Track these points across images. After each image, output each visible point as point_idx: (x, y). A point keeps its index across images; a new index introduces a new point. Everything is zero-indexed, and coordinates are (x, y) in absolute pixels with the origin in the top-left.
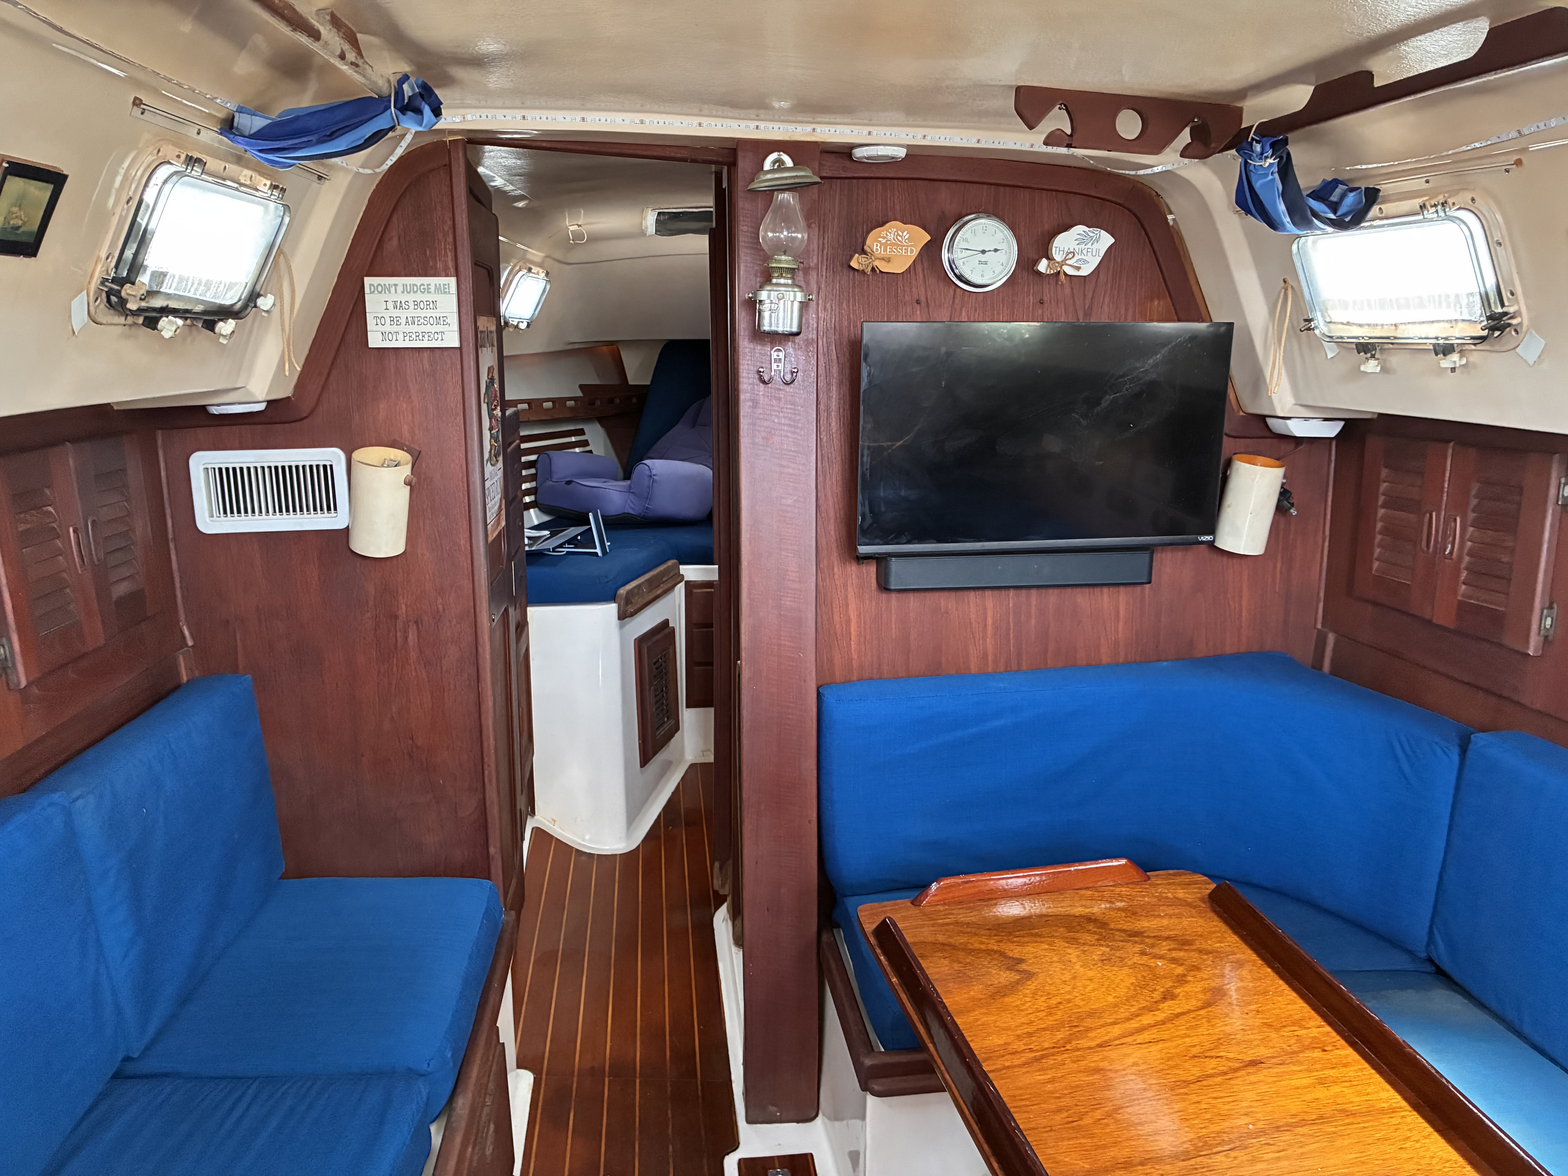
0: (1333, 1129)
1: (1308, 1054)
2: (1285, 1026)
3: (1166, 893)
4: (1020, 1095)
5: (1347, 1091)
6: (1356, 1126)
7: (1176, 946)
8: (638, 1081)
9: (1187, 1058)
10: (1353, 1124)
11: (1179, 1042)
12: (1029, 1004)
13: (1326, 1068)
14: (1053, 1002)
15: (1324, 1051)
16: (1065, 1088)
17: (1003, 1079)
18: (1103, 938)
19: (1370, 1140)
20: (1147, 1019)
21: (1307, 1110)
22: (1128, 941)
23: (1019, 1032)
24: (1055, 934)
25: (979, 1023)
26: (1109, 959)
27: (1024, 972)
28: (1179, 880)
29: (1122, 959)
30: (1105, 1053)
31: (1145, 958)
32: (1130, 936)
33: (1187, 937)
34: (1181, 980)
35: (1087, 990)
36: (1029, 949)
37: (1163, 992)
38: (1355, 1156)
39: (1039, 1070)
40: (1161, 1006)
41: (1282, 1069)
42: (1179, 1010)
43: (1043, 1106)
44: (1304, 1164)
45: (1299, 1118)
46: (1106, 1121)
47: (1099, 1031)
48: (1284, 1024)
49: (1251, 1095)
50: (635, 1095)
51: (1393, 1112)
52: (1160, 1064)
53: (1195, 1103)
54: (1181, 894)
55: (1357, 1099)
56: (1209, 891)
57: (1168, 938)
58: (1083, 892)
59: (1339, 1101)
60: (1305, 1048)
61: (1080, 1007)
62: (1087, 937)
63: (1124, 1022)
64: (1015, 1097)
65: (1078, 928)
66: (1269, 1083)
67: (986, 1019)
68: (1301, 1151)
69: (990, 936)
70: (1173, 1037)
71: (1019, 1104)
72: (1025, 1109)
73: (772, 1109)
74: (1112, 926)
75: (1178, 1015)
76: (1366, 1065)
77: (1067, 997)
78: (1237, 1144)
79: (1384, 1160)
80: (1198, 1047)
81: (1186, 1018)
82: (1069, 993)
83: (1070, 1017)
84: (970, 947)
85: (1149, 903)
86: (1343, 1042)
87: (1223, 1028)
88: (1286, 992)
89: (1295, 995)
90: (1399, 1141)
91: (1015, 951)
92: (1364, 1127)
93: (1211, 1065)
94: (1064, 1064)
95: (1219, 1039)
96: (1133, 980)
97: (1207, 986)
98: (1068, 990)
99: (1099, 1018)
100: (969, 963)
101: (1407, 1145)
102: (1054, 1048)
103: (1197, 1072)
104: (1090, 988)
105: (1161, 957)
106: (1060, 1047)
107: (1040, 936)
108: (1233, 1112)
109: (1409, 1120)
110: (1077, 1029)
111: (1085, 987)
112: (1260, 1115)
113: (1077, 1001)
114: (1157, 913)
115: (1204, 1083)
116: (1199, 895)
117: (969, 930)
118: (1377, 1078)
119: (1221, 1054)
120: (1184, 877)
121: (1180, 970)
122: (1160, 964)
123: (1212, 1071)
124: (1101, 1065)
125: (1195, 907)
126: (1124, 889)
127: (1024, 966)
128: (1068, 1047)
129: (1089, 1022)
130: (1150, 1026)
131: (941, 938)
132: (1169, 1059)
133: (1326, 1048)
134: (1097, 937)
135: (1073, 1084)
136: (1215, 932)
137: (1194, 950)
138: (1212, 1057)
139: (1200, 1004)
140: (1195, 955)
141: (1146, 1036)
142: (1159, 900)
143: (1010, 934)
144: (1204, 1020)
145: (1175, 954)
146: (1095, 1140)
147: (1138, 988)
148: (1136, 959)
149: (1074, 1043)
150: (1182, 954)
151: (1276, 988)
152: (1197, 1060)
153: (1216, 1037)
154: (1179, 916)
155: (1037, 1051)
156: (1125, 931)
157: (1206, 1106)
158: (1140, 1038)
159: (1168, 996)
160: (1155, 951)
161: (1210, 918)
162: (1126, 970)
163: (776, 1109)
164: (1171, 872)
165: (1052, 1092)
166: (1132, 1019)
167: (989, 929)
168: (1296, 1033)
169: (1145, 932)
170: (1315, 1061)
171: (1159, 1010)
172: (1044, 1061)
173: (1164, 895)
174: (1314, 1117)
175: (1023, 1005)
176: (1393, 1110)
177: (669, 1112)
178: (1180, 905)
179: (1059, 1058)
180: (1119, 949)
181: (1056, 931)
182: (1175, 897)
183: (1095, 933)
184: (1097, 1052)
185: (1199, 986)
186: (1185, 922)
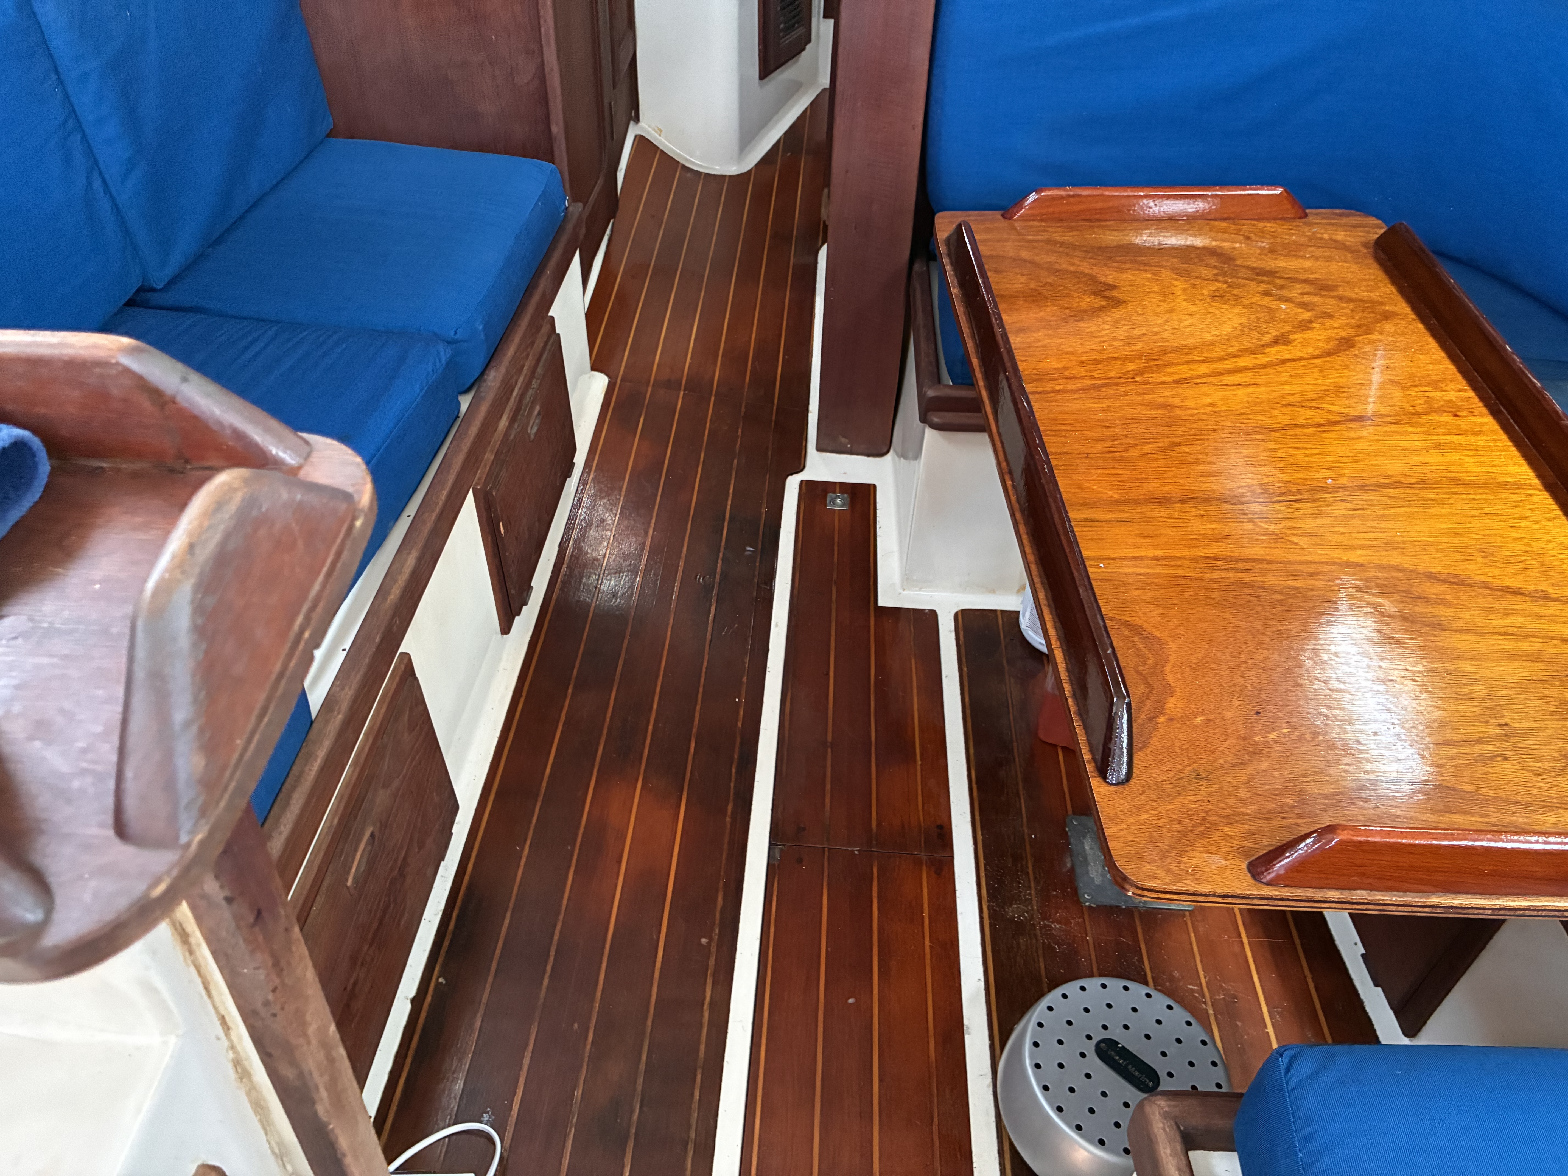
0: (1433, 496)
1: (1435, 417)
2: (1416, 386)
3: (1322, 234)
4: (1064, 419)
5: (1467, 459)
6: (1464, 496)
7: (1312, 290)
8: (713, 398)
9: (1279, 405)
10: (1461, 493)
11: (1276, 388)
12: (1107, 332)
13: (1450, 434)
14: (1137, 332)
15: (1456, 415)
16: (1119, 419)
17: (1047, 401)
18: (1224, 274)
19: (1476, 513)
20: (1243, 362)
21: (1408, 473)
22: (1251, 280)
23: (1084, 358)
24: (1165, 264)
25: (1040, 344)
26: (1222, 297)
27: (1112, 298)
28: (1344, 220)
29: (1237, 298)
30: (1180, 390)
31: (1267, 299)
32: (1258, 274)
33: (1330, 283)
34: (1304, 326)
35: (1182, 325)
36: (1128, 276)
37: (1276, 336)
38: (1450, 526)
39: (1094, 398)
40: (1268, 350)
41: (1393, 428)
42: (1288, 356)
43: (1086, 432)
44: (1382, 526)
45: (1394, 480)
46: (1155, 456)
47: (1181, 367)
48: (1417, 383)
49: (1341, 451)
50: (708, 410)
51: (1518, 488)
52: (1242, 408)
53: (1270, 450)
54: (1340, 236)
55: (1478, 470)
56: (1377, 236)
57: (1305, 281)
58: (1216, 223)
59: (1452, 468)
60: (1431, 411)
61: (1167, 341)
62: (1205, 272)
63: (1216, 362)
64: (1056, 420)
65: (1196, 260)
66: (1372, 441)
67: (1049, 341)
68: (1382, 512)
69: (1085, 258)
70: (1270, 383)
71: (1059, 427)
72: (1064, 433)
73: (843, 440)
74: (1238, 262)
75: (1284, 361)
76: (1504, 437)
77: (1155, 330)
78: (1306, 496)
79: (1485, 535)
80: (1297, 396)
81: (1294, 364)
82: (1160, 325)
83: (1152, 349)
84: (1057, 267)
85: (1295, 242)
86: (1484, 410)
87: (1336, 380)
88: (1433, 350)
89: (1443, 354)
90: (1514, 519)
91: (1108, 276)
92: (1474, 499)
93: (1305, 415)
94: (1127, 395)
95: (1328, 390)
96: (1244, 320)
97: (1334, 335)
98: (1159, 322)
99: (1187, 354)
100: (1050, 283)
101: (1522, 524)
102: (1120, 378)
103: (1285, 420)
104: (1186, 323)
105: (1288, 300)
106: (1128, 379)
107: (1146, 264)
108: (1314, 465)
109: (1535, 499)
110: (1156, 363)
111: (1181, 321)
112: (1346, 471)
113: (1166, 335)
114: (1301, 253)
115: (1290, 432)
116: (1363, 239)
117: (1061, 249)
118: (1513, 451)
119: (1323, 406)
120: (1351, 218)
121: (1307, 315)
122: (1283, 307)
123: (1304, 422)
124: (1170, 400)
125: (1352, 252)
126: (1269, 225)
127: (1115, 293)
128: (1138, 379)
129: (1172, 357)
130: (1246, 369)
131: (1025, 254)
132: (1256, 404)
133: (1459, 413)
134: (1215, 271)
135: (1129, 416)
136: (1366, 280)
137: (1333, 297)
138: (1310, 408)
139: (1317, 352)
140: (1333, 301)
141: (1236, 378)
142: (1310, 239)
143: (1110, 258)
144: (1316, 370)
145: (1306, 299)
146: (1135, 473)
147: (1246, 329)
148: (1257, 299)
149: (1146, 376)
150: (1316, 299)
151: (1422, 346)
152: (1290, 408)
153: (1323, 388)
154: (1329, 259)
155: (1100, 379)
156: (1253, 269)
157: (1284, 455)
158: (1228, 379)
159: (1282, 340)
160: (1285, 293)
161: (1367, 265)
162: (1238, 309)
163: (847, 441)
164: (1338, 211)
165: (1102, 421)
166: (1225, 359)
167: (1086, 251)
168: (1427, 394)
169: (1277, 272)
170: (1439, 424)
171: (1264, 353)
172: (1104, 389)
173: (1319, 235)
174: (1414, 481)
175: (1099, 331)
176: (1519, 486)
177: (740, 430)
178: (1335, 248)
179: (1122, 389)
180: (1238, 286)
181: (1167, 261)
182: (1331, 239)
183: (1215, 267)
184: (1172, 388)
185: (1324, 335)
186: (1334, 267)
